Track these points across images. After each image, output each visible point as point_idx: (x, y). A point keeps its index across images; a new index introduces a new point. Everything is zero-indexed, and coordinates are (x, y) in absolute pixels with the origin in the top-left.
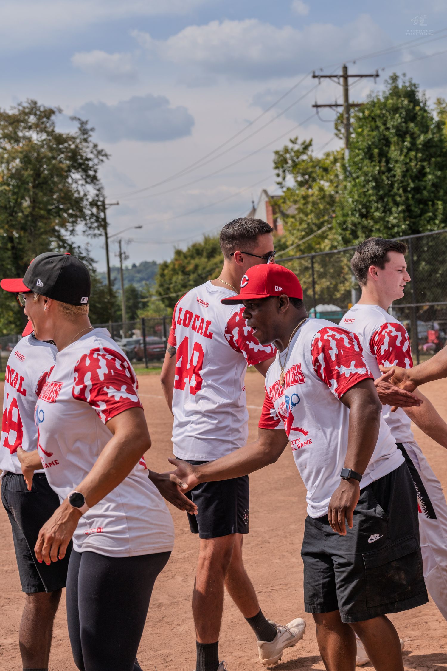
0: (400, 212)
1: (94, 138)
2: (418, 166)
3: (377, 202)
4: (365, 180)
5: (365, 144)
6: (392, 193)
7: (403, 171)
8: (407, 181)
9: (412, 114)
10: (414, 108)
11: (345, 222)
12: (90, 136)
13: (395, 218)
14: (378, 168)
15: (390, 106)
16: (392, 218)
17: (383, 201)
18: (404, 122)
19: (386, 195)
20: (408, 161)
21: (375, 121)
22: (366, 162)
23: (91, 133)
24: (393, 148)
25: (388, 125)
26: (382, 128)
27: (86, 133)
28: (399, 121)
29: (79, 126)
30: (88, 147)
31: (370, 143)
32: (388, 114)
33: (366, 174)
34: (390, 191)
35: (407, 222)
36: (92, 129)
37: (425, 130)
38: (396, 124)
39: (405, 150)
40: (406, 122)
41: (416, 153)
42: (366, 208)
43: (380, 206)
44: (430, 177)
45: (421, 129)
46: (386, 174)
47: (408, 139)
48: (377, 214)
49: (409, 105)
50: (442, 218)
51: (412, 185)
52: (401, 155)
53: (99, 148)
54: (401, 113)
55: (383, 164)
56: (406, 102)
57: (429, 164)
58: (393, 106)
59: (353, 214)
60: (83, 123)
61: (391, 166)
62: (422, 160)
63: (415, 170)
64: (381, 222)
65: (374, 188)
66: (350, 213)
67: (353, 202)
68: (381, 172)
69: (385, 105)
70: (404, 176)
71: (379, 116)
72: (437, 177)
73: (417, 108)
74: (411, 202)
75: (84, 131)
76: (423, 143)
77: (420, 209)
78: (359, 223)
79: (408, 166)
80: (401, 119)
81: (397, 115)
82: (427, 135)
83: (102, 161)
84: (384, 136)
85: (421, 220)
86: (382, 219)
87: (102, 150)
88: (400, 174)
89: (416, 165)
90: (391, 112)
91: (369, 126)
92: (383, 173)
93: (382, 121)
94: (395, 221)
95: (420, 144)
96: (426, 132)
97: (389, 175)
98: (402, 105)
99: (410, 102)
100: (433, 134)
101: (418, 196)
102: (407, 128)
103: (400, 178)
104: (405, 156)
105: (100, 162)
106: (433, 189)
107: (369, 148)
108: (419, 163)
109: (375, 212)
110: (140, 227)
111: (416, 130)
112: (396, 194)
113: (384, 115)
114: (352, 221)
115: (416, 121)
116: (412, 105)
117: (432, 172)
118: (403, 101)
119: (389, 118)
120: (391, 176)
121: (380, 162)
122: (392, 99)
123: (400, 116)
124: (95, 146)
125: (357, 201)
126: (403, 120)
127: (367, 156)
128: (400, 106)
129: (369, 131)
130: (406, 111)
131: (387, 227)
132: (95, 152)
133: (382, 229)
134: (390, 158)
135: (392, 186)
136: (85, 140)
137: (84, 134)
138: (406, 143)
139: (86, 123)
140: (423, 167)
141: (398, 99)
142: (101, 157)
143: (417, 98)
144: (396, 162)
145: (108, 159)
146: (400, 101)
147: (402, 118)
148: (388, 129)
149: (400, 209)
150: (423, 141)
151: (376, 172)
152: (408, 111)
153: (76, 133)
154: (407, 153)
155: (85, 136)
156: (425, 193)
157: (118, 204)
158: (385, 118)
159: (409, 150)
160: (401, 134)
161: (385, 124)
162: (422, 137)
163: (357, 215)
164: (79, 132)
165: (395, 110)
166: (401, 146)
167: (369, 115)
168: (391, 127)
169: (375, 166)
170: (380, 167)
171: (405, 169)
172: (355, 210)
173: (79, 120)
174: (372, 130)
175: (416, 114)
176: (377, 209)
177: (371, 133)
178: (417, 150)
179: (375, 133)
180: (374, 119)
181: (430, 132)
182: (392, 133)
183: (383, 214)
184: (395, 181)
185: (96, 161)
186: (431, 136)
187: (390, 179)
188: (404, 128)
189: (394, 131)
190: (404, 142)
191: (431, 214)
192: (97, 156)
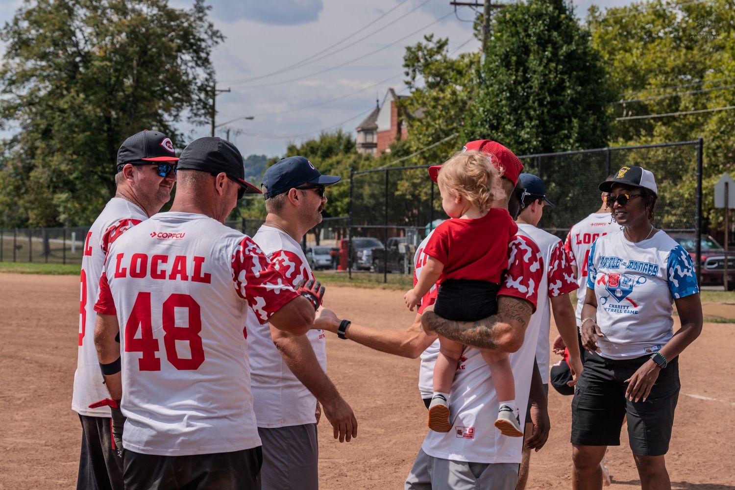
0: (533, 127)
1: (210, 17)
2: (557, 79)
3: (510, 114)
4: (499, 89)
5: (503, 50)
6: (527, 106)
7: (541, 83)
8: (544, 94)
9: (556, 22)
10: (559, 16)
11: (473, 133)
12: (206, 15)
13: (528, 133)
14: (514, 77)
15: (534, 11)
16: (523, 132)
17: (517, 113)
18: (546, 30)
19: (520, 107)
20: (547, 72)
21: (516, 27)
22: (503, 70)
23: (207, 12)
24: (532, 57)
25: (530, 32)
26: (523, 34)
27: (202, 12)
28: (542, 28)
30: (202, 27)
31: (508, 50)
32: (530, 19)
33: (501, 83)
34: (524, 103)
35: (540, 139)
36: (209, 8)
37: (569, 40)
38: (537, 31)
39: (545, 61)
40: (548, 30)
41: (557, 65)
42: (497, 120)
43: (512, 118)
44: (569, 92)
45: (565, 39)
46: (523, 84)
47: (550, 49)
48: (508, 127)
49: (554, 12)
50: (576, 138)
51: (548, 99)
52: (540, 65)
53: (215, 28)
54: (544, 20)
55: (520, 73)
56: (551, 9)
57: (570, 77)
58: (536, 12)
59: (482, 125)
61: (529, 76)
62: (562, 73)
63: (553, 83)
64: (512, 136)
65: (508, 99)
66: (479, 123)
67: (484, 112)
68: (516, 82)
69: (528, 9)
70: (541, 88)
71: (521, 21)
72: (577, 92)
73: (563, 16)
74: (546, 117)
75: (200, 9)
76: (565, 54)
77: (555, 125)
78: (488, 135)
79: (547, 77)
81: (541, 22)
82: (570, 46)
83: (217, 42)
84: (524, 43)
85: (555, 137)
86: (513, 133)
87: (217, 31)
88: (537, 86)
89: (556, 77)
90: (535, 18)
91: (509, 30)
92: (520, 83)
93: (523, 27)
94: (526, 136)
95: (562, 55)
96: (569, 43)
97: (526, 86)
98: (546, 11)
99: (555, 8)
100: (577, 45)
101: (554, 111)
102: (550, 36)
103: (536, 90)
104: (545, 67)
105: (215, 44)
106: (571, 105)
107: (507, 55)
108: (559, 76)
109: (506, 124)
110: (251, 118)
111: (559, 39)
112: (531, 107)
113: (526, 21)
114: (481, 133)
115: (560, 30)
116: (557, 12)
117: (572, 87)
118: (548, 7)
119: (531, 24)
120: (527, 88)
121: (517, 71)
122: (536, 4)
123: (543, 23)
124: (211, 26)
125: (488, 111)
126: (546, 28)
127: (504, 64)
128: (544, 12)
129: (508, 36)
130: (549, 19)
131: (516, 142)
132: (210, 33)
133: (512, 143)
134: (528, 68)
135: (527, 97)
136: (200, 19)
137: (199, 12)
138: (546, 53)
140: (563, 81)
141: (542, 5)
142: (215, 39)
143: (564, 5)
144: (535, 72)
145: (223, 41)
146: (544, 6)
147: (545, 25)
148: (529, 36)
149: (533, 124)
150: (566, 52)
151: (512, 82)
152: (552, 18)
153: (191, 10)
154: (547, 64)
155: (201, 15)
156: (562, 109)
157: (229, 91)
158: (527, 24)
159: (550, 60)
160: (543, 42)
161: (526, 30)
162: (564, 48)
163: (487, 126)
164: (194, 9)
165: (539, 16)
166: (541, 56)
167: (511, 19)
168: (532, 34)
169: (511, 74)
170: (517, 76)
171: (543, 81)
172: (486, 121)
174: (512, 36)
175: (561, 22)
176: (509, 121)
177: (510, 39)
178: (558, 62)
179: (514, 39)
180: (515, 24)
181: (573, 43)
182: (532, 41)
183: (515, 128)
184: (531, 93)
185: (210, 42)
186: (575, 48)
187: (526, 90)
188: (547, 36)
189: (535, 39)
190: (545, 51)
191: (566, 132)
192: (211, 37)
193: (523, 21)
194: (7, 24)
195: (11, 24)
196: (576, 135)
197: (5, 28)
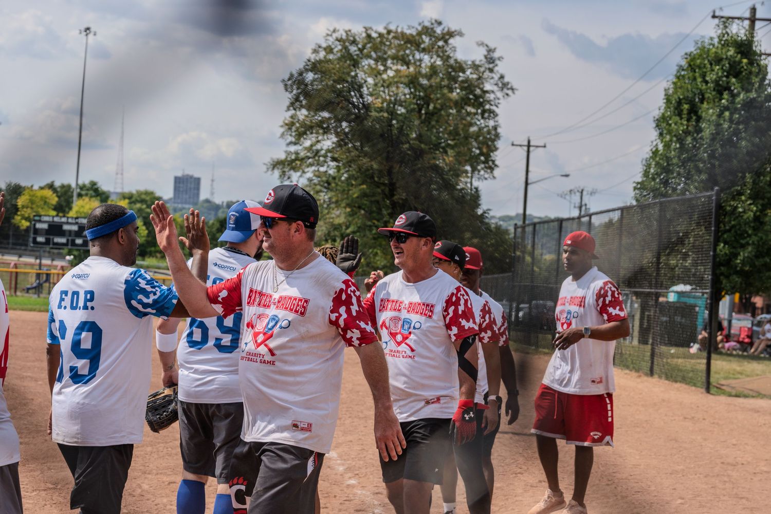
0: (702, 181)
1: (500, 68)
2: (732, 129)
3: (679, 167)
5: (676, 97)
6: (697, 158)
7: (712, 134)
10: (740, 61)
12: (497, 65)
15: (714, 55)
18: (725, 76)
19: (689, 159)
20: (722, 122)
21: (695, 72)
23: (497, 62)
25: (708, 79)
26: (699, 80)
27: (493, 62)
28: (720, 74)
29: (486, 53)
30: (492, 78)
31: (681, 97)
33: (670, 133)
36: (500, 58)
37: (750, 87)
38: (715, 77)
45: (745, 86)
46: (695, 135)
47: (726, 97)
49: (736, 57)
50: (749, 194)
53: (506, 80)
54: (723, 65)
55: (692, 123)
56: (731, 53)
57: (747, 127)
58: (716, 56)
60: (490, 51)
61: (703, 126)
62: (738, 123)
63: (726, 133)
68: (687, 133)
70: (713, 139)
71: (700, 66)
72: (753, 145)
73: (745, 61)
75: (490, 60)
76: (742, 102)
79: (719, 127)
80: (723, 73)
81: (719, 67)
82: (748, 94)
83: (507, 95)
84: (700, 90)
87: (508, 83)
88: (708, 136)
89: (730, 127)
90: (713, 63)
93: (701, 72)
95: (739, 103)
96: (748, 91)
97: (698, 136)
99: (738, 52)
100: (758, 93)
102: (728, 83)
103: (708, 141)
105: (506, 96)
107: (679, 103)
108: (734, 126)
110: (567, 176)
111: (737, 86)
113: (705, 66)
115: (740, 77)
116: (739, 56)
117: (748, 138)
119: (709, 69)
121: (688, 120)
123: (721, 68)
124: (502, 77)
125: (658, 164)
126: (725, 74)
127: (676, 112)
128: (725, 57)
130: (729, 64)
132: (500, 85)
134: (702, 117)
135: (700, 149)
136: (491, 70)
137: (490, 63)
138: (723, 101)
139: (493, 50)
142: (505, 91)
144: (708, 122)
145: (514, 93)
146: (725, 50)
147: (724, 71)
148: (707, 82)
149: (701, 177)
150: (743, 100)
151: (681, 132)
152: (732, 63)
153: (481, 61)
155: (491, 66)
156: (735, 161)
157: (545, 147)
158: (705, 70)
160: (721, 89)
161: (703, 76)
162: (742, 96)
164: (484, 60)
165: (718, 60)
168: (710, 81)
170: (688, 126)
171: (714, 132)
173: (487, 46)
175: (742, 68)
178: (734, 111)
181: (753, 91)
182: (709, 88)
185: (499, 94)
186: (755, 96)
187: (699, 140)
188: (725, 83)
189: (712, 85)
190: (721, 100)
191: (739, 188)
192: (502, 89)
193: (702, 66)
194: (292, 75)
195: (296, 75)
196: (749, 192)
197: (289, 79)
